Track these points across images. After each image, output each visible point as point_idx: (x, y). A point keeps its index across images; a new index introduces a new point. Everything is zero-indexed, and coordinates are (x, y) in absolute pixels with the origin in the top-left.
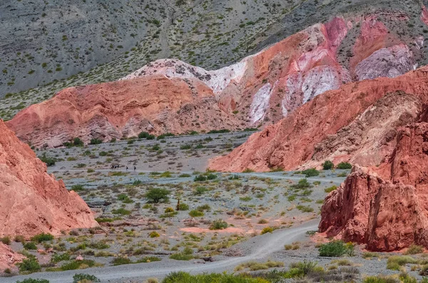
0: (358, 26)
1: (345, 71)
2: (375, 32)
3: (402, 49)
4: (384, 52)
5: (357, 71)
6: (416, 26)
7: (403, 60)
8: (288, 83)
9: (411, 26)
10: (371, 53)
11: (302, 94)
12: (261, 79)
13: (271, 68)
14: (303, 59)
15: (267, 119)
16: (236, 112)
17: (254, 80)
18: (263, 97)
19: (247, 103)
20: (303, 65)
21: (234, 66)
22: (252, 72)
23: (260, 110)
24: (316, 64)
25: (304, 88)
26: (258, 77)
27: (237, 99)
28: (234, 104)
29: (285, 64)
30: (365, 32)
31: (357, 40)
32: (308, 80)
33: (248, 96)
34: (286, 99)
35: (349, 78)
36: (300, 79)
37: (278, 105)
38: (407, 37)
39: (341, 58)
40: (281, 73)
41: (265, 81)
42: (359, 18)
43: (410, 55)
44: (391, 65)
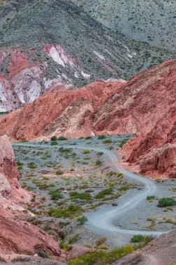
0: (10, 55)
1: (7, 82)
2: (20, 59)
3: (36, 69)
4: (27, 71)
5: (14, 82)
6: (42, 56)
7: (38, 75)
9: (39, 55)
10: (19, 72)
30: (14, 59)
31: (10, 63)
35: (9, 86)
38: (38, 62)
39: (3, 74)
42: (9, 51)
43: (41, 72)
44: (32, 78)
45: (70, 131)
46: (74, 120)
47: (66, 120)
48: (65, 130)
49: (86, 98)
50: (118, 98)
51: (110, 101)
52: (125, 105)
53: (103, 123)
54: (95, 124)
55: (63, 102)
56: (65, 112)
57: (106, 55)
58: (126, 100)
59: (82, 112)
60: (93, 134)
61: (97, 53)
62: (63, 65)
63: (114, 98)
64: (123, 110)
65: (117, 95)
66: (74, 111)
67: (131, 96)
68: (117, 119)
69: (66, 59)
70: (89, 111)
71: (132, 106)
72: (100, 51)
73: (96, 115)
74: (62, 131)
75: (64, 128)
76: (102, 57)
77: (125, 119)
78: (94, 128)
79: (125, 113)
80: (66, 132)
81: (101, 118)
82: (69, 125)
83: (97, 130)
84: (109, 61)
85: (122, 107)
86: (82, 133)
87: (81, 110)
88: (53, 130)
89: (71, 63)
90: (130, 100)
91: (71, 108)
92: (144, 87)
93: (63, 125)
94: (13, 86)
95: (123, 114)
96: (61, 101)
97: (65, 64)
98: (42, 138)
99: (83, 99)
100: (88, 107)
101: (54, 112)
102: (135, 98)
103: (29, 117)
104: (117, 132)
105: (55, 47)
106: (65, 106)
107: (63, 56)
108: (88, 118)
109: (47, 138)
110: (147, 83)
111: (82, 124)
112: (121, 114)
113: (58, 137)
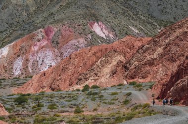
0: (59, 30)
1: (56, 51)
2: (68, 33)
3: (82, 40)
4: (74, 41)
5: (62, 51)
6: (86, 30)
7: (83, 45)
8: (30, 56)
9: (84, 30)
10: (67, 42)
11: (37, 61)
12: (16, 55)
13: (21, 49)
14: (36, 45)
15: (22, 74)
16: (6, 71)
17: (13, 56)
18: (19, 64)
19: (11, 66)
20: (36, 48)
21: (3, 49)
22: (12, 52)
23: (18, 69)
24: (43, 47)
25: (38, 59)
26: (15, 54)
27: (6, 65)
28: (4, 67)
29: (27, 48)
30: (64, 33)
31: (60, 36)
32: (39, 55)
33: (11, 63)
34: (30, 64)
35: (59, 54)
36: (36, 54)
37: (27, 67)
38: (83, 35)
39: (54, 45)
40: (26, 52)
41: (19, 56)
42: (60, 27)
43: (86, 43)
44: (78, 47)
45: (103, 80)
46: (107, 70)
47: (99, 70)
48: (97, 79)
49: (118, 50)
50: (149, 49)
51: (141, 51)
52: (155, 55)
53: (134, 72)
54: (126, 73)
55: (97, 54)
56: (98, 63)
57: (140, 29)
58: (156, 50)
59: (114, 63)
60: (125, 82)
61: (132, 28)
62: (105, 38)
63: (144, 48)
64: (153, 60)
65: (147, 46)
66: (107, 62)
67: (160, 46)
68: (148, 68)
69: (107, 33)
70: (121, 62)
71: (162, 56)
72: (135, 26)
73: (128, 65)
74: (95, 80)
75: (97, 77)
76: (137, 31)
77: (155, 68)
78: (126, 77)
79: (155, 62)
80: (99, 81)
81: (132, 67)
82: (102, 74)
83: (129, 79)
84: (143, 34)
85: (152, 57)
86: (115, 81)
87: (113, 60)
88: (86, 79)
89: (111, 36)
90: (160, 50)
91: (103, 59)
92: (172, 38)
93: (96, 74)
94: (62, 54)
95: (153, 64)
96: (94, 54)
97: (106, 36)
98: (76, 87)
99: (115, 51)
100: (120, 58)
101: (88, 63)
102: (164, 49)
103: (64, 69)
104: (148, 79)
105: (98, 23)
106: (98, 58)
107: (104, 30)
108: (120, 68)
109: (81, 87)
110: (175, 35)
111: (114, 73)
112: (151, 63)
113: (91, 86)
